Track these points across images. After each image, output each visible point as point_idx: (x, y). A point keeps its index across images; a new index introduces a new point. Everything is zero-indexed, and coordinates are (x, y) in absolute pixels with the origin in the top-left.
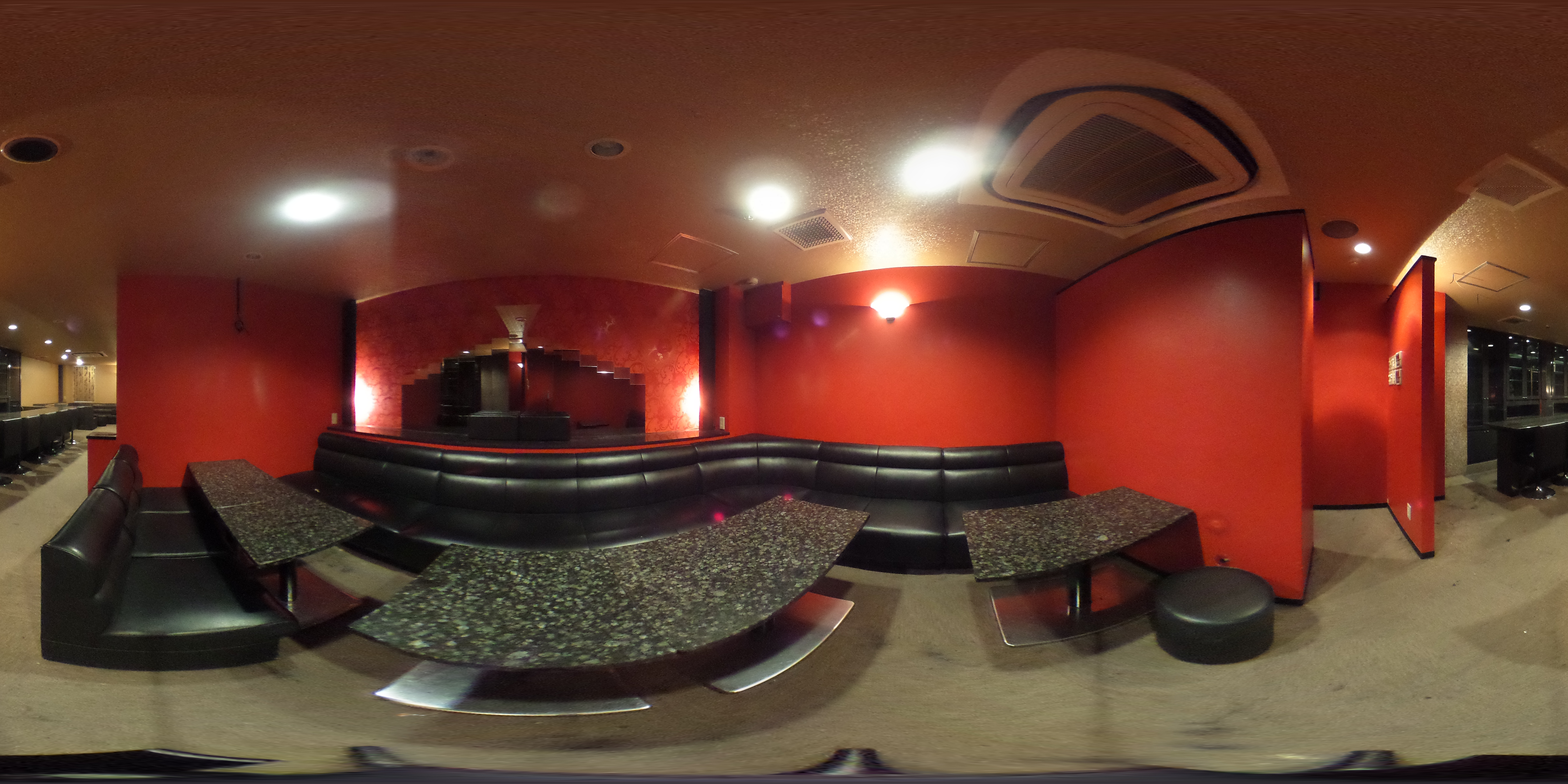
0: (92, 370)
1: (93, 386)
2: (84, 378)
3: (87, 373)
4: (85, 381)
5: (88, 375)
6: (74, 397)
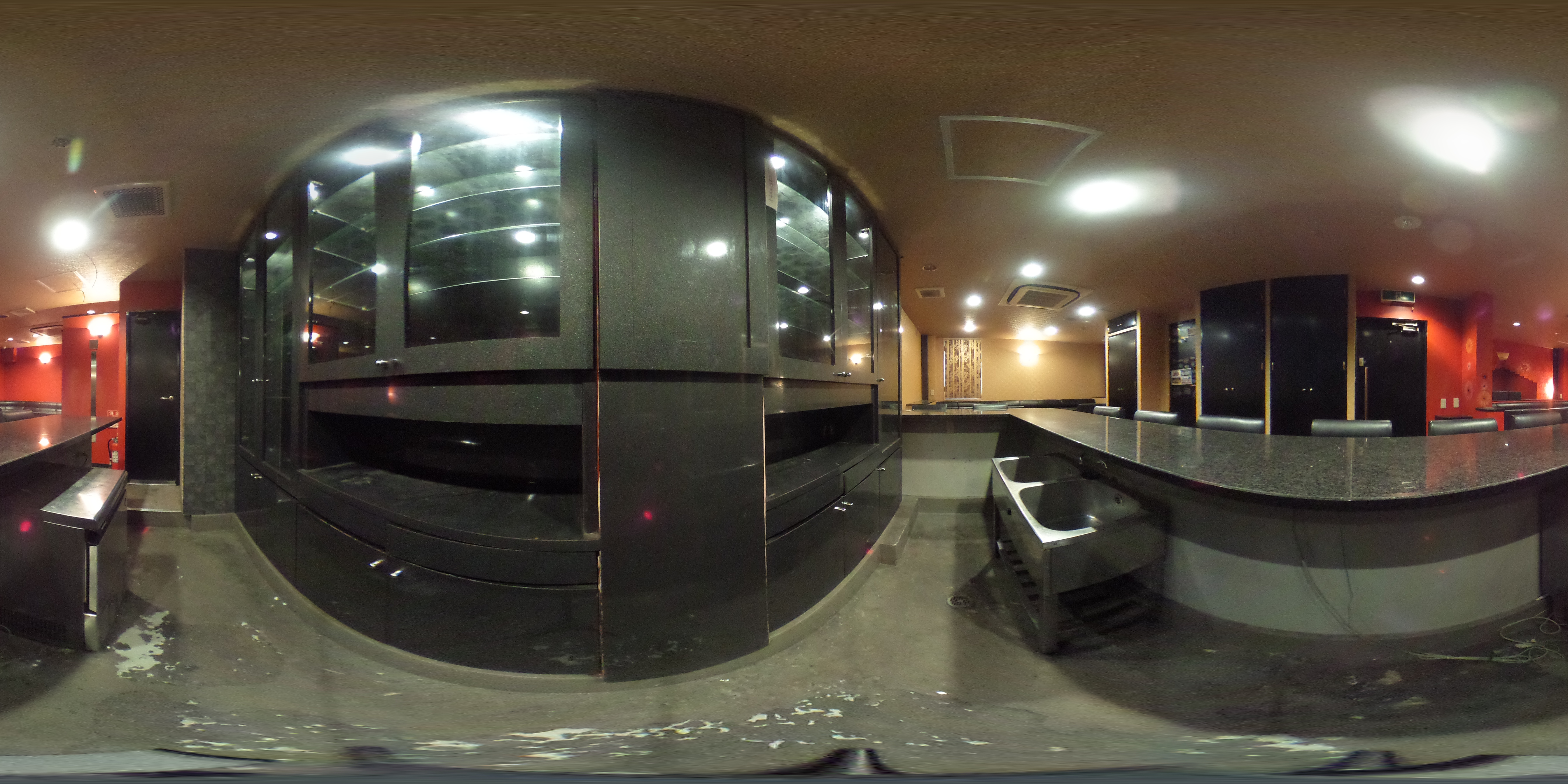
0: (975, 346)
1: (978, 373)
2: (964, 359)
3: (968, 350)
4: (965, 364)
5: (970, 354)
6: (948, 390)
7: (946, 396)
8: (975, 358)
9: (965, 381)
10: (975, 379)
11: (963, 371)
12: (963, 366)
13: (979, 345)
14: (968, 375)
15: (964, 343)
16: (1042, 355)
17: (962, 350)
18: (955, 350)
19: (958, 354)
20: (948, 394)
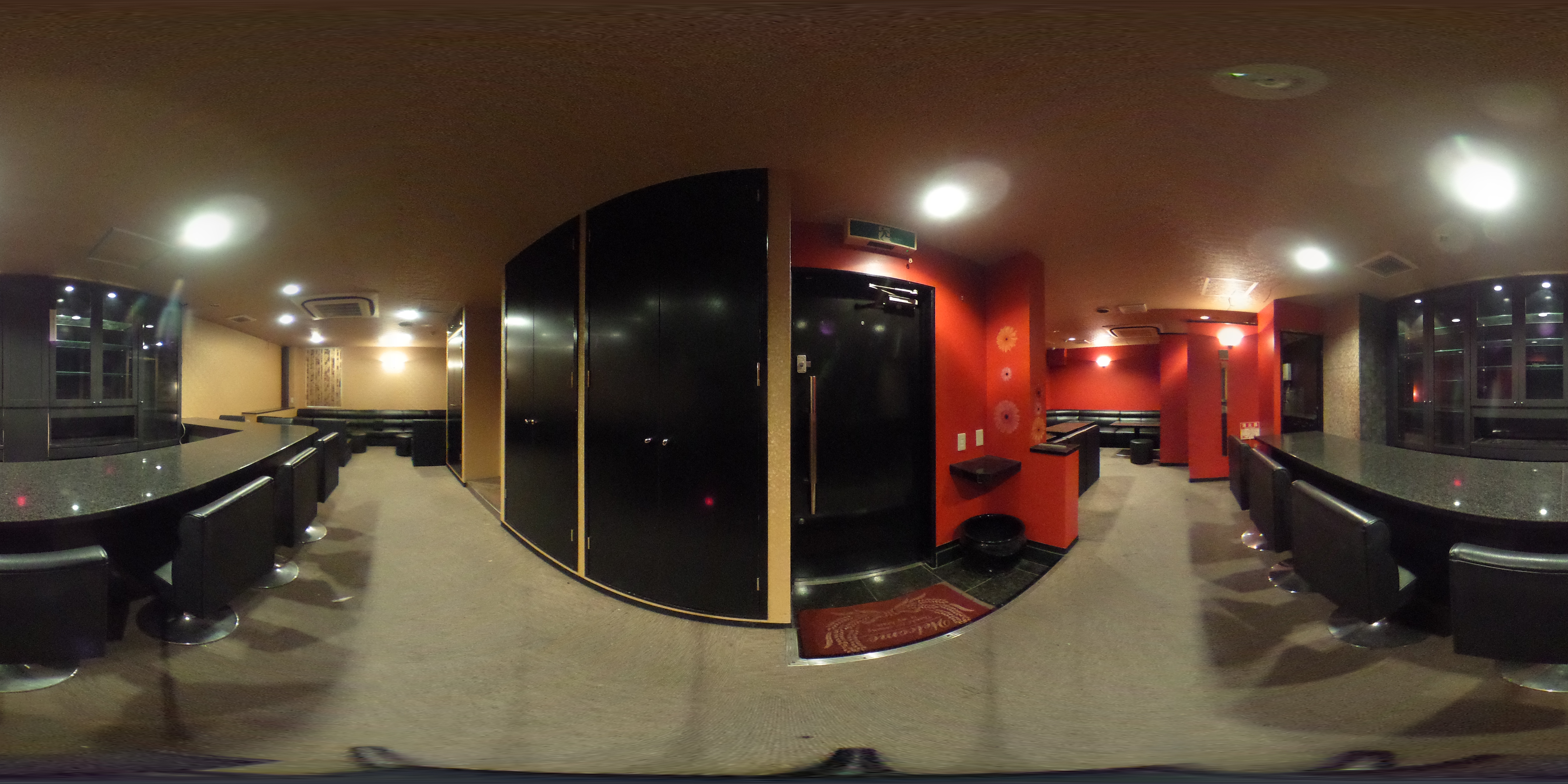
0: (336, 355)
1: (338, 381)
2: (324, 368)
3: (328, 360)
4: (326, 373)
5: (330, 363)
6: (308, 399)
7: (308, 404)
8: (336, 367)
9: (326, 390)
10: (336, 387)
11: (323, 380)
12: (323, 374)
13: (339, 354)
14: (329, 384)
15: (326, 353)
16: (408, 362)
17: (323, 359)
18: (316, 359)
19: (319, 363)
20: (309, 402)
